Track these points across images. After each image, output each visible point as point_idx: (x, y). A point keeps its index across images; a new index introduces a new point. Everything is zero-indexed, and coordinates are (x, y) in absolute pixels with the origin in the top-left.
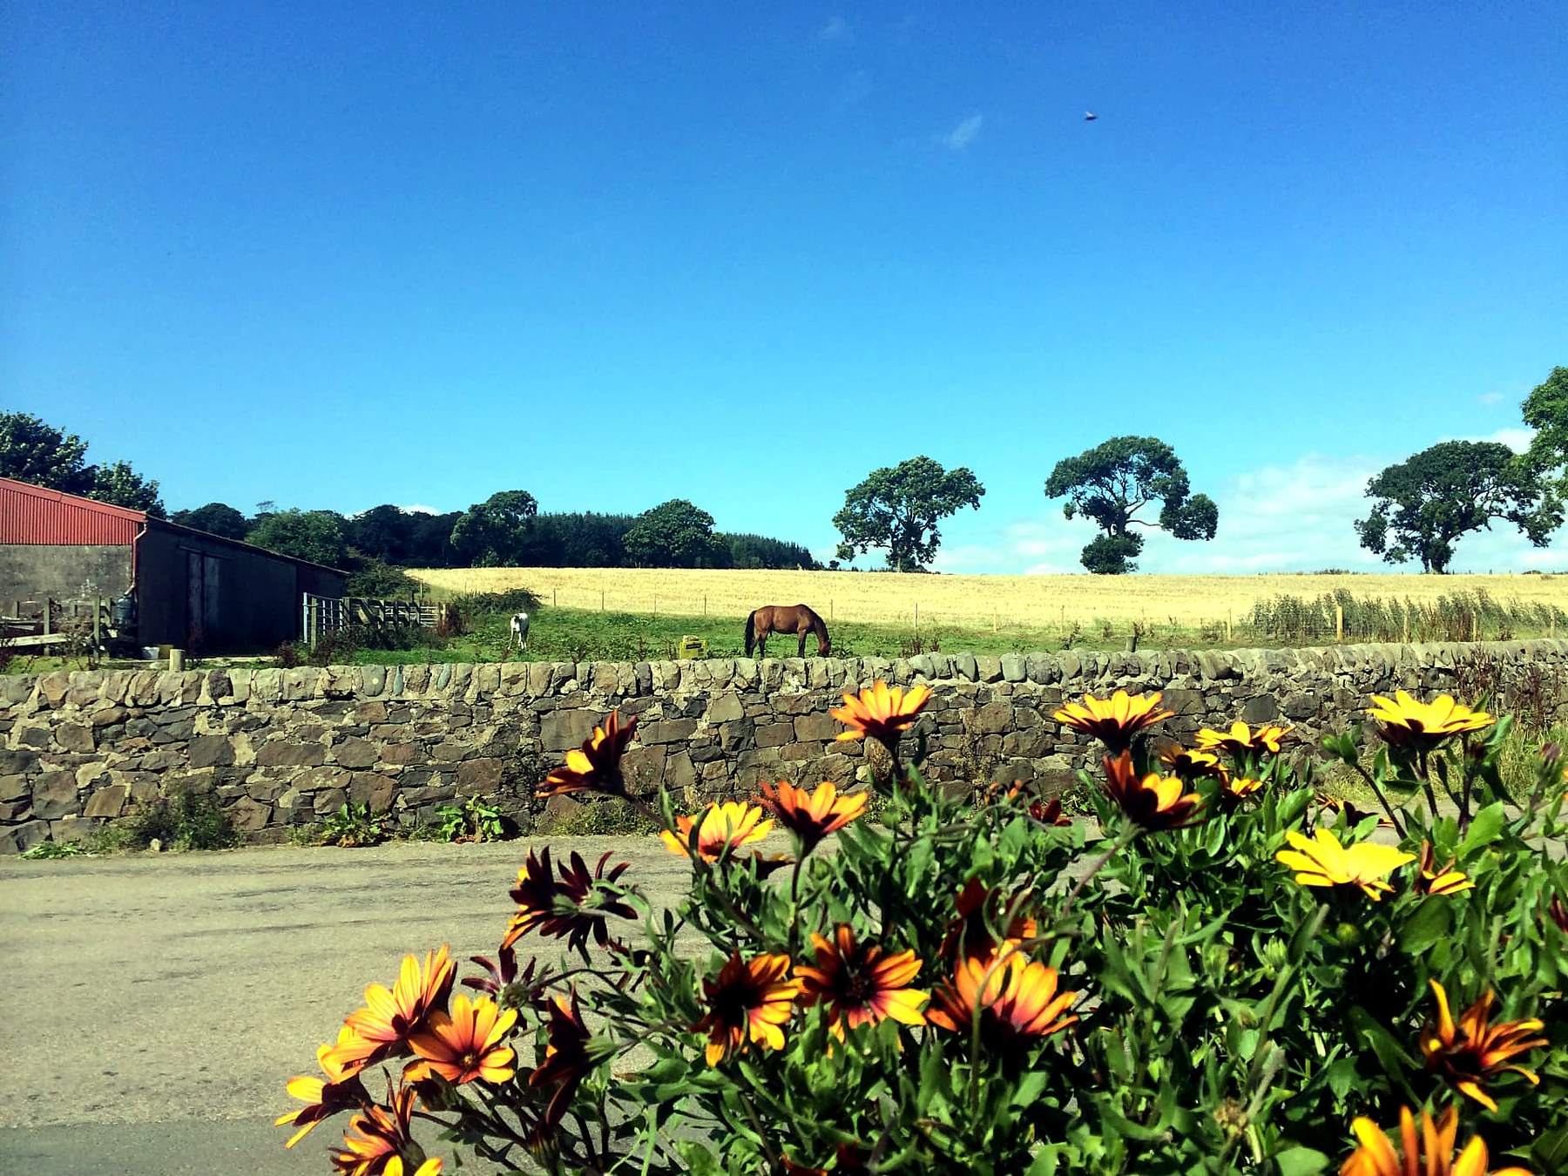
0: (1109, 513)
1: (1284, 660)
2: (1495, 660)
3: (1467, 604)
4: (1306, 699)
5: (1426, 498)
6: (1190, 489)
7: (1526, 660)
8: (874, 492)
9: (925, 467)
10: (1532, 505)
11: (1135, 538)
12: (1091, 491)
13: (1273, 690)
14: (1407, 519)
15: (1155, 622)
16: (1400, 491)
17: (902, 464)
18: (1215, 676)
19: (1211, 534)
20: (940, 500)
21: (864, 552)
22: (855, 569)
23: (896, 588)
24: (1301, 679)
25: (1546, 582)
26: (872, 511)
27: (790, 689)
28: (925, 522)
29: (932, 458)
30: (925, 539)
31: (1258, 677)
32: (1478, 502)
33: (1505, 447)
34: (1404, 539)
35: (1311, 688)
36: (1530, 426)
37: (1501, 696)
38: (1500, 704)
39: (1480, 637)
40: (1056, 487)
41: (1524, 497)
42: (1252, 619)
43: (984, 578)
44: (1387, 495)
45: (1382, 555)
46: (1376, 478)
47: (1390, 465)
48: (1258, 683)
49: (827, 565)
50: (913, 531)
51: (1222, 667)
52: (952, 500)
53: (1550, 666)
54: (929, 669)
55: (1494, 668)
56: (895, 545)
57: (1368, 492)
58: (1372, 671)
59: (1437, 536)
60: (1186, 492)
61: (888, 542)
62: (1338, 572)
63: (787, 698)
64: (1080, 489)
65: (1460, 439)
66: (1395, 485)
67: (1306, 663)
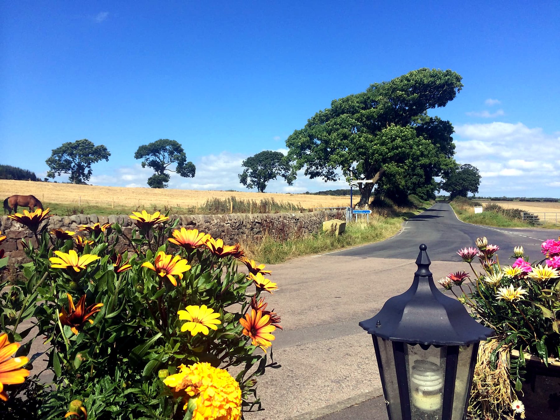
0: (158, 166)
1: (210, 219)
2: (272, 219)
3: (269, 202)
4: (216, 232)
5: (259, 168)
6: (186, 160)
7: (281, 219)
8: (64, 152)
9: (87, 144)
10: (288, 173)
11: (167, 176)
12: (152, 158)
13: (206, 229)
14: (253, 175)
15: (172, 206)
16: (252, 165)
17: (77, 141)
18: (187, 224)
19: (193, 176)
20: (92, 157)
21: (59, 175)
22: (55, 182)
23: (72, 190)
24: (215, 225)
25: (292, 196)
26: (63, 159)
27: (15, 228)
28: (86, 165)
29: (90, 140)
30: (86, 172)
31: (201, 224)
32: (274, 171)
33: (282, 154)
34: (252, 181)
35: (218, 228)
36: (288, 148)
37: (274, 231)
38: (273, 233)
39: (268, 212)
40: (139, 155)
41: (287, 169)
42: (205, 206)
43: (110, 188)
44: (248, 166)
45: (246, 186)
46: (245, 161)
47: (249, 157)
48: (201, 226)
49: (43, 180)
50: (80, 168)
51: (189, 221)
52: (97, 157)
53: (287, 221)
54: (78, 221)
55: (272, 222)
56: (73, 173)
57: (242, 165)
58: (236, 222)
59: (262, 180)
60: (185, 161)
61: (70, 172)
62: (233, 191)
63: (14, 232)
64: (147, 157)
65: (269, 150)
66: (250, 163)
67: (216, 220)
